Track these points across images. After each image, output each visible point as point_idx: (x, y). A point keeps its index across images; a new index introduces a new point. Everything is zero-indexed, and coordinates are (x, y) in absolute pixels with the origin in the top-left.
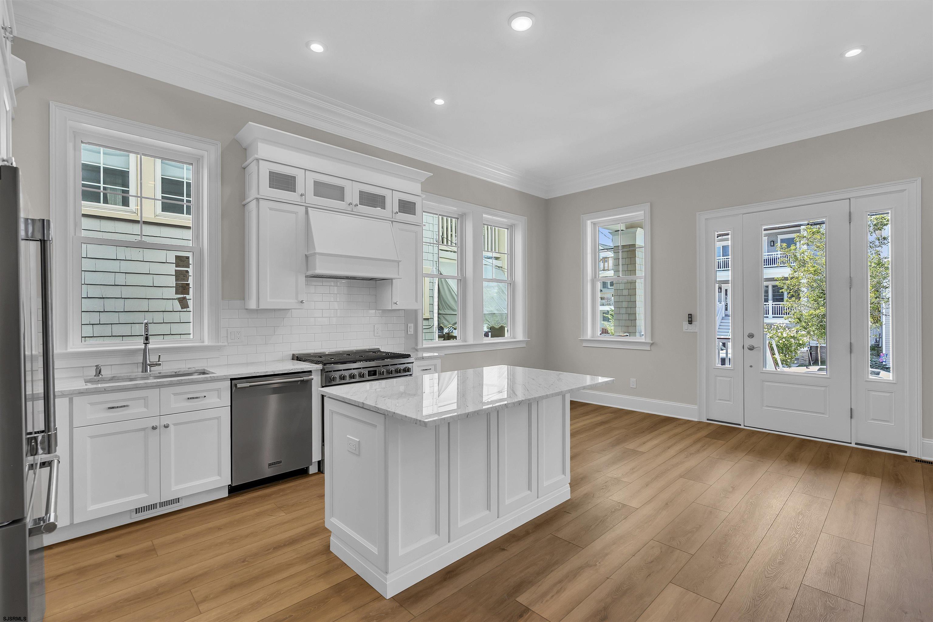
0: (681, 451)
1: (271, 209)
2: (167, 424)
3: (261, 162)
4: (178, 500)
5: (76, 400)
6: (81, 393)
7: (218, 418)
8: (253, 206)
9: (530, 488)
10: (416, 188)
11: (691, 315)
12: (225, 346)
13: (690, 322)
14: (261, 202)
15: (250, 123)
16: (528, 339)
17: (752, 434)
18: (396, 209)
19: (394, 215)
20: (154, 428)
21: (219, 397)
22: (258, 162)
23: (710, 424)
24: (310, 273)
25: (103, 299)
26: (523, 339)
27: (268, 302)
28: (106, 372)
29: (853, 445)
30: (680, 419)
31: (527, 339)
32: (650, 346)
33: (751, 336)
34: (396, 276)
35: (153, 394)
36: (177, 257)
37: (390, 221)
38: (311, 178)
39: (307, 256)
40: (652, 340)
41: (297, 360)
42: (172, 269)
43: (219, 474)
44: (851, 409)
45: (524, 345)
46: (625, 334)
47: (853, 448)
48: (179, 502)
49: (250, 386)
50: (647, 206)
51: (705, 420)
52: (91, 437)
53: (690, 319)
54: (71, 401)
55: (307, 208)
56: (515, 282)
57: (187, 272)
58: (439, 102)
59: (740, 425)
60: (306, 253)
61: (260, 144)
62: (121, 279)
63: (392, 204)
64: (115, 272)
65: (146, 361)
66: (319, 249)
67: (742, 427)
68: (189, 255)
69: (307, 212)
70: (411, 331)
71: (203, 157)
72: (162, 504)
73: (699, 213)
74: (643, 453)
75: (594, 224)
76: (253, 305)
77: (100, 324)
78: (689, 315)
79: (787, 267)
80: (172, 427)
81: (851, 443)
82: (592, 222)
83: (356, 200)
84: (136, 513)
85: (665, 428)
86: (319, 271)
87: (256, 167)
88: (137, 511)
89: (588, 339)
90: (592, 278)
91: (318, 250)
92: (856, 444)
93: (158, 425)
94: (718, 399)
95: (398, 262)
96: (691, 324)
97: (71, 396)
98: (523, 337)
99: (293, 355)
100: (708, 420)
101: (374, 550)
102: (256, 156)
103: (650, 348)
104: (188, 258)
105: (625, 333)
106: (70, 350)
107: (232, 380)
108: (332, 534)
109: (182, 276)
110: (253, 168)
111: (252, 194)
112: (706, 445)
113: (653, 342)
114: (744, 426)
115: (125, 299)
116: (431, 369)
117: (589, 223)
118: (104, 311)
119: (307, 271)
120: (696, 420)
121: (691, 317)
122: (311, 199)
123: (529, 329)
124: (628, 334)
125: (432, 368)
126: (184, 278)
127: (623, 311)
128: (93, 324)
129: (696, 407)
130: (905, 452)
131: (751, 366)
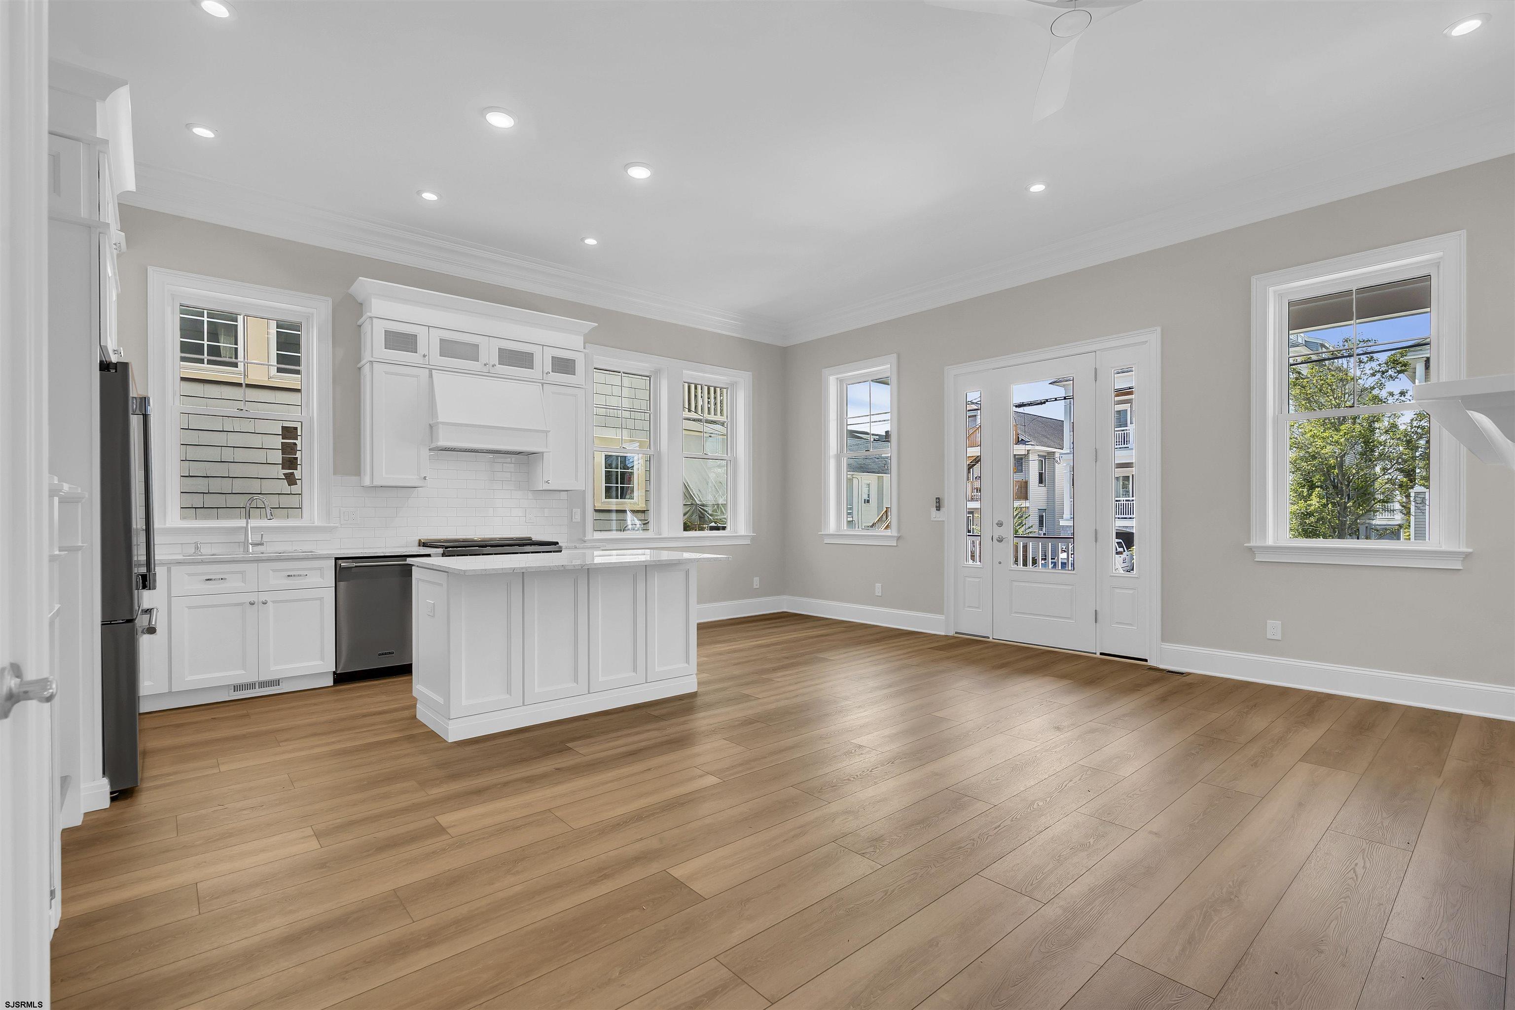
1: (386, 373)
2: (265, 600)
3: (374, 320)
4: (277, 682)
5: (174, 569)
6: (179, 563)
7: (321, 599)
8: (366, 370)
9: (635, 669)
10: (577, 341)
11: (939, 498)
12: (337, 527)
13: (938, 508)
14: (375, 364)
15: (360, 278)
16: (753, 534)
18: (548, 367)
19: (545, 375)
20: (252, 604)
21: (322, 576)
22: (372, 321)
23: (958, 637)
24: (433, 445)
25: (207, 478)
26: (746, 534)
27: (384, 477)
28: (205, 550)
29: (1098, 655)
31: (751, 534)
32: (897, 540)
34: (547, 450)
35: (250, 568)
36: (283, 428)
37: (539, 383)
38: (436, 336)
39: (431, 426)
41: (423, 546)
42: (278, 442)
43: (322, 659)
44: (1096, 611)
45: (747, 542)
47: (1100, 659)
48: (279, 685)
49: (356, 567)
50: (894, 357)
51: (952, 634)
52: (189, 608)
53: (938, 505)
54: (169, 570)
55: (431, 370)
56: (736, 458)
57: (295, 444)
58: (591, 242)
59: (989, 638)
60: (431, 423)
61: (373, 300)
62: (228, 454)
63: (543, 361)
64: (221, 446)
65: (248, 540)
66: (441, 418)
67: (990, 640)
68: (298, 425)
69: (431, 376)
70: (577, 518)
71: (313, 314)
72: (263, 684)
73: (947, 368)
75: (841, 381)
76: (367, 481)
77: (203, 508)
78: (936, 498)
80: (270, 604)
81: (1096, 654)
82: (837, 379)
83: (495, 359)
84: (234, 691)
86: (442, 443)
87: (370, 326)
88: (236, 688)
89: (830, 534)
90: (837, 453)
91: (440, 420)
92: (1101, 654)
93: (256, 601)
94: (966, 606)
95: (547, 432)
96: (939, 510)
97: (169, 566)
98: (746, 531)
99: (420, 540)
100: (955, 632)
101: (441, 700)
102: (369, 314)
103: (897, 542)
104: (296, 429)
106: (168, 525)
107: (337, 559)
108: (418, 702)
109: (289, 449)
110: (366, 327)
111: (367, 357)
113: (899, 535)
114: (993, 639)
115: (234, 479)
117: (832, 379)
118: (209, 493)
119: (432, 443)
120: (943, 634)
121: (939, 502)
122: (436, 359)
123: (756, 521)
126: (292, 451)
128: (196, 508)
129: (942, 617)
130: (1146, 660)
131: (1000, 563)
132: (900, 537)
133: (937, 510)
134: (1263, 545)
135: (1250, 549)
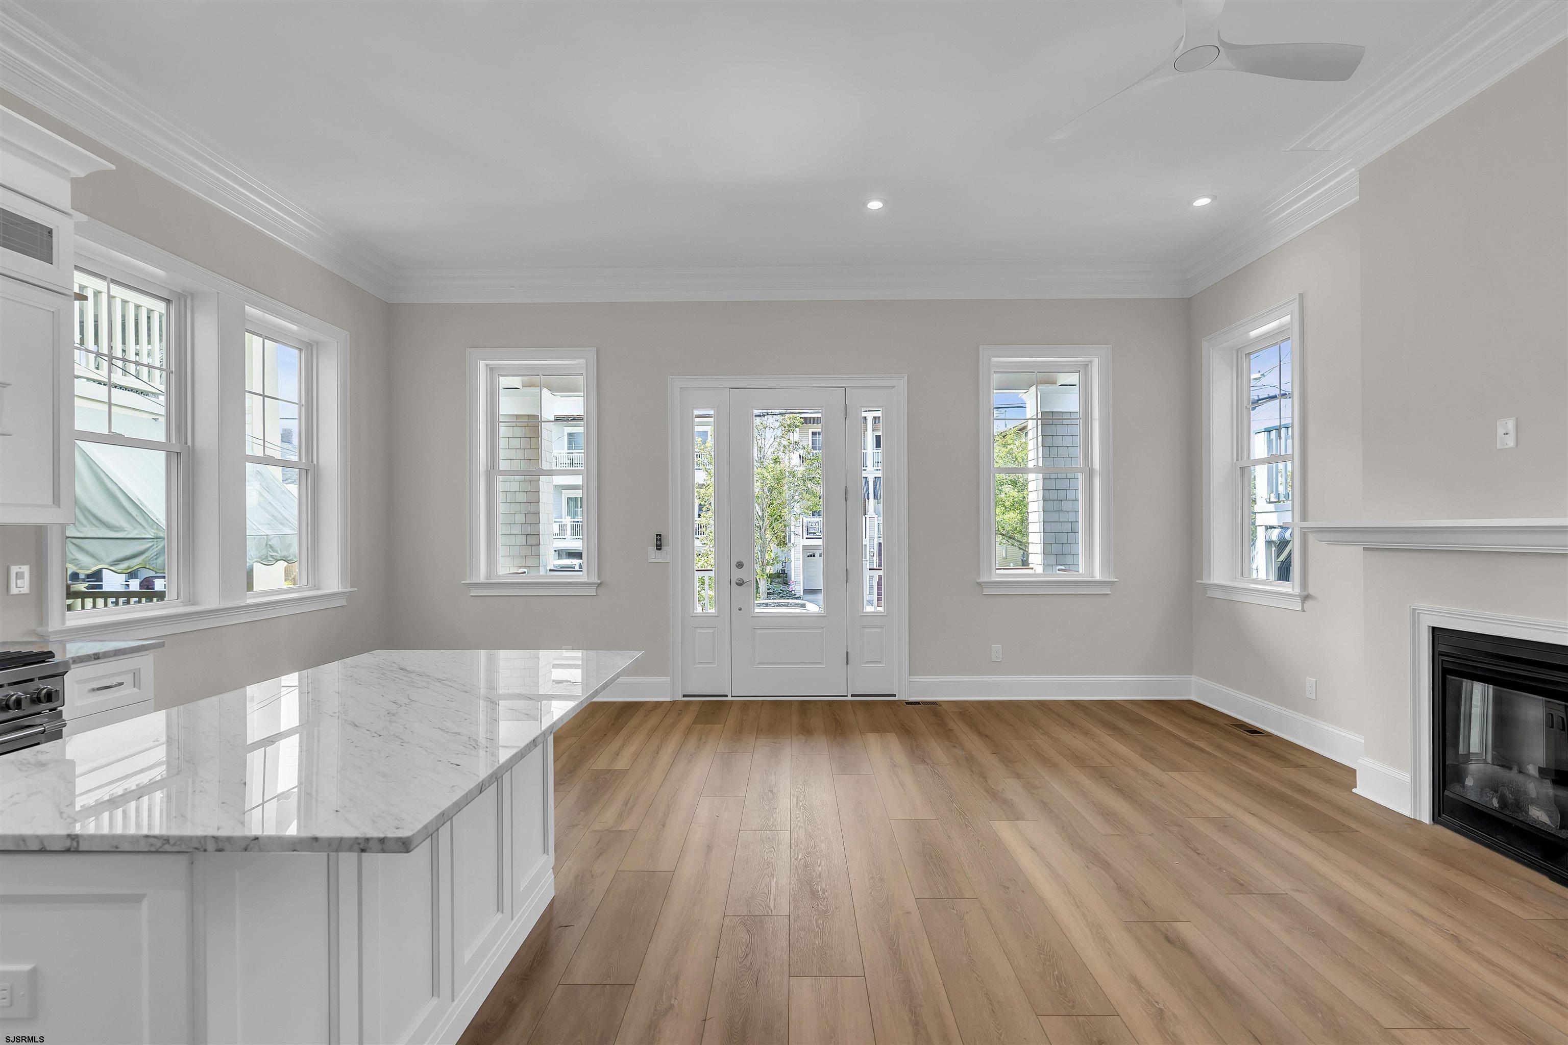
0: (677, 753)
10: (60, 190)
11: (660, 535)
13: (659, 547)
16: (353, 589)
17: (747, 706)
23: (688, 701)
26: (340, 590)
29: (849, 698)
30: (646, 702)
31: (349, 589)
32: (596, 589)
33: (740, 565)
40: (599, 578)
44: (847, 653)
45: (343, 602)
46: (521, 570)
47: (851, 701)
50: (592, 354)
51: (681, 699)
53: (659, 543)
56: (318, 467)
59: (726, 696)
67: (730, 698)
73: (672, 377)
74: (625, 772)
75: (491, 370)
78: (657, 535)
79: (702, 470)
81: (847, 696)
82: (487, 365)
85: (633, 723)
89: (480, 582)
90: (488, 469)
92: (852, 696)
94: (697, 662)
95: (2, 388)
96: (660, 549)
98: (341, 583)
100: (684, 696)
103: (596, 592)
105: (520, 567)
112: (703, 736)
113: (599, 581)
114: (732, 696)
116: (122, 684)
117: (482, 364)
120: (668, 699)
121: (660, 540)
123: (353, 567)
124: (526, 570)
125: (128, 679)
127: (517, 529)
129: (667, 679)
130: (894, 695)
131: (740, 609)
132: (601, 583)
133: (657, 549)
134: (990, 580)
135: (980, 584)
